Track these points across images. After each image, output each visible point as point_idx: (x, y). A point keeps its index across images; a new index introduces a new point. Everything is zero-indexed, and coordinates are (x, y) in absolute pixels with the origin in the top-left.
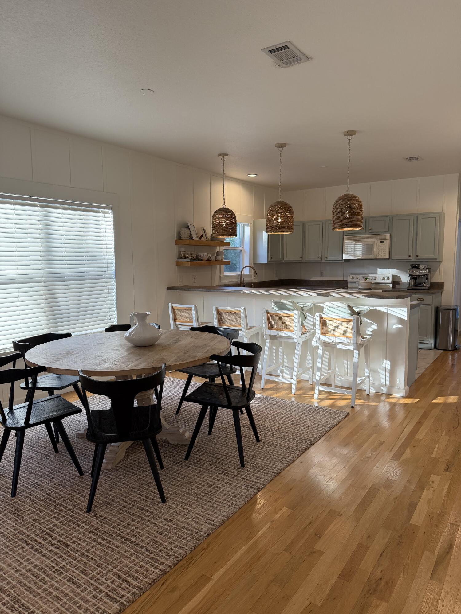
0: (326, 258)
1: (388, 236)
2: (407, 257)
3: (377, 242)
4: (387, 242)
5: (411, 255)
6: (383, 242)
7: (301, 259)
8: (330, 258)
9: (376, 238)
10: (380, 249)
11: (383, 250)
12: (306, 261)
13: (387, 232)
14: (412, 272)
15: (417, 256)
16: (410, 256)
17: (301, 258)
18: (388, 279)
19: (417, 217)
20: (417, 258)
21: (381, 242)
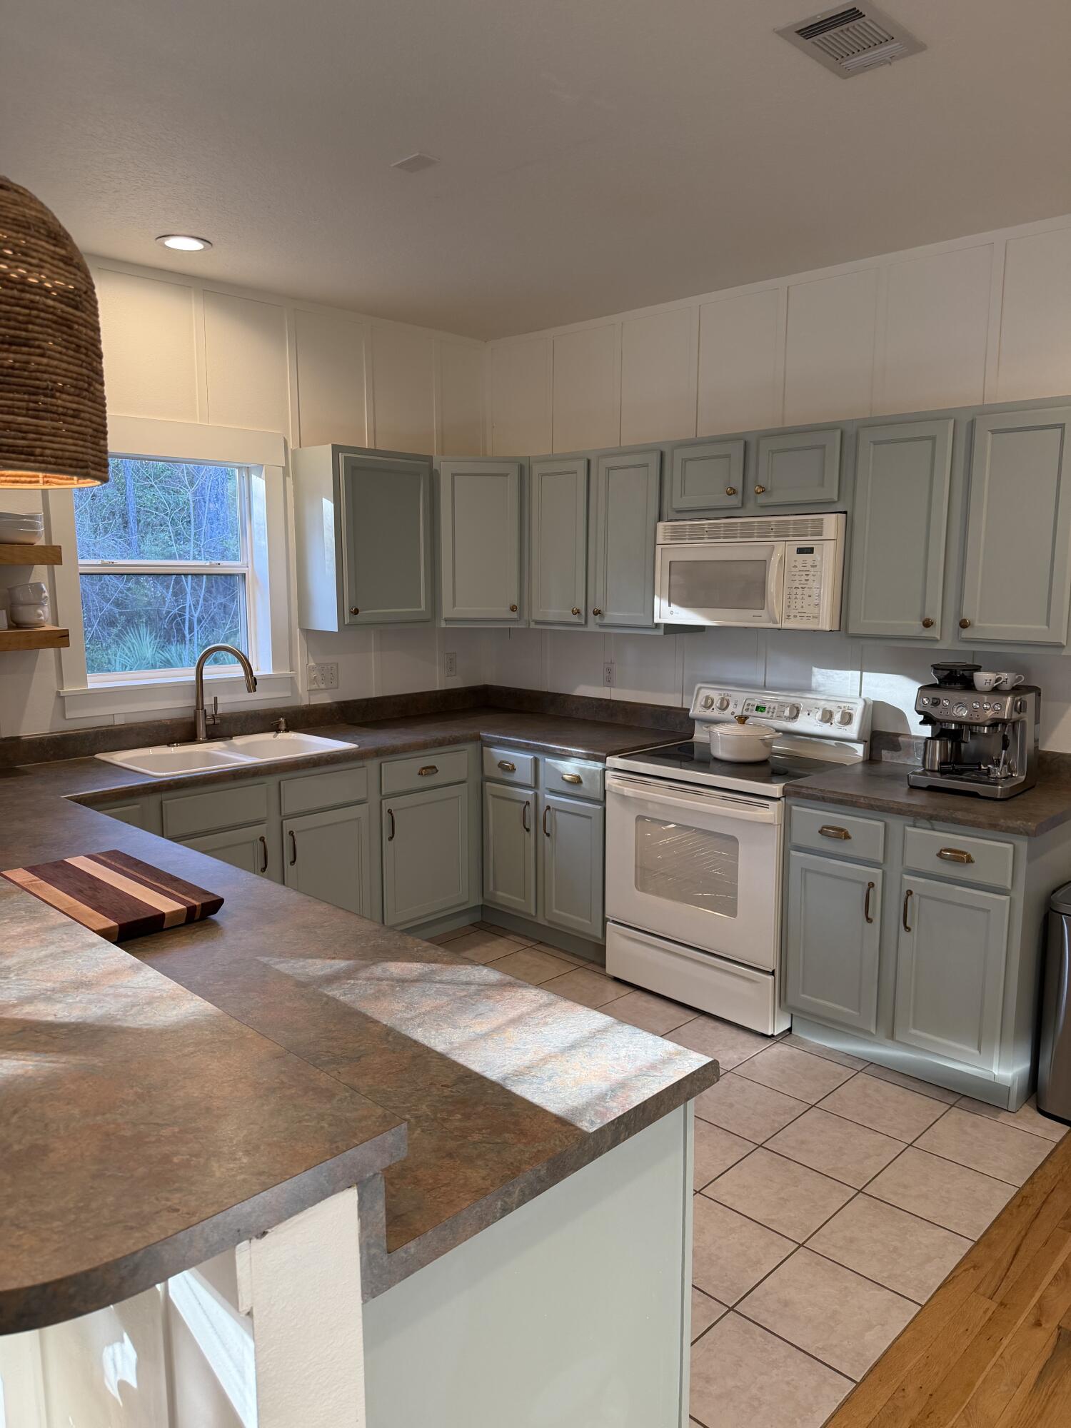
0: (597, 613)
1: (832, 524)
2: (915, 628)
3: (781, 552)
4: (828, 556)
5: (937, 618)
6: (810, 551)
7: (514, 615)
8: (613, 616)
9: (782, 533)
10: (796, 584)
11: (807, 592)
12: (537, 622)
13: (832, 502)
14: (936, 703)
15: (964, 625)
16: (927, 624)
17: (513, 609)
18: (847, 719)
19: (972, 425)
20: (966, 633)
21: (801, 551)
